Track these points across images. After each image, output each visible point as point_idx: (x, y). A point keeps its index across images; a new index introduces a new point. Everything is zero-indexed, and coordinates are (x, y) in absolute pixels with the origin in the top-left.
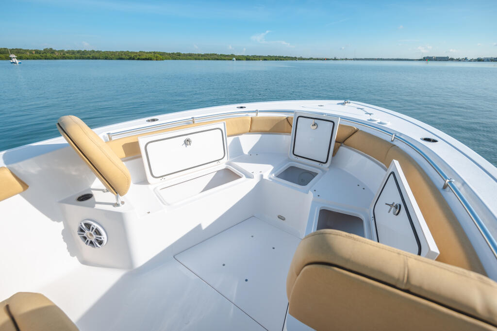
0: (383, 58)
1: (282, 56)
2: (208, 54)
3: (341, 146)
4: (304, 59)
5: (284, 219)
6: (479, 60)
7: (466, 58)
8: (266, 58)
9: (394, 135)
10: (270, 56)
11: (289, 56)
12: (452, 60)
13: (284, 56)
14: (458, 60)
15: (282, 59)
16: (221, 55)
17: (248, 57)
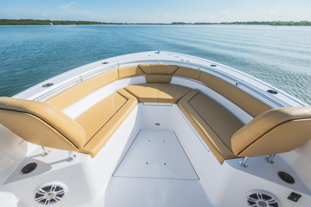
0: (152, 23)
1: (90, 21)
2: (24, 20)
3: (172, 76)
4: (106, 24)
5: (159, 124)
6: (197, 24)
7: (191, 23)
8: (78, 23)
9: (199, 66)
10: (81, 21)
11: (95, 21)
12: (185, 24)
13: (92, 21)
14: (188, 24)
15: (91, 23)
16: (37, 20)
17: (62, 22)
